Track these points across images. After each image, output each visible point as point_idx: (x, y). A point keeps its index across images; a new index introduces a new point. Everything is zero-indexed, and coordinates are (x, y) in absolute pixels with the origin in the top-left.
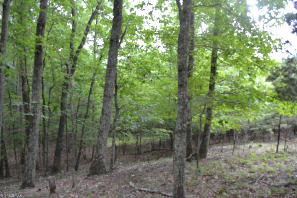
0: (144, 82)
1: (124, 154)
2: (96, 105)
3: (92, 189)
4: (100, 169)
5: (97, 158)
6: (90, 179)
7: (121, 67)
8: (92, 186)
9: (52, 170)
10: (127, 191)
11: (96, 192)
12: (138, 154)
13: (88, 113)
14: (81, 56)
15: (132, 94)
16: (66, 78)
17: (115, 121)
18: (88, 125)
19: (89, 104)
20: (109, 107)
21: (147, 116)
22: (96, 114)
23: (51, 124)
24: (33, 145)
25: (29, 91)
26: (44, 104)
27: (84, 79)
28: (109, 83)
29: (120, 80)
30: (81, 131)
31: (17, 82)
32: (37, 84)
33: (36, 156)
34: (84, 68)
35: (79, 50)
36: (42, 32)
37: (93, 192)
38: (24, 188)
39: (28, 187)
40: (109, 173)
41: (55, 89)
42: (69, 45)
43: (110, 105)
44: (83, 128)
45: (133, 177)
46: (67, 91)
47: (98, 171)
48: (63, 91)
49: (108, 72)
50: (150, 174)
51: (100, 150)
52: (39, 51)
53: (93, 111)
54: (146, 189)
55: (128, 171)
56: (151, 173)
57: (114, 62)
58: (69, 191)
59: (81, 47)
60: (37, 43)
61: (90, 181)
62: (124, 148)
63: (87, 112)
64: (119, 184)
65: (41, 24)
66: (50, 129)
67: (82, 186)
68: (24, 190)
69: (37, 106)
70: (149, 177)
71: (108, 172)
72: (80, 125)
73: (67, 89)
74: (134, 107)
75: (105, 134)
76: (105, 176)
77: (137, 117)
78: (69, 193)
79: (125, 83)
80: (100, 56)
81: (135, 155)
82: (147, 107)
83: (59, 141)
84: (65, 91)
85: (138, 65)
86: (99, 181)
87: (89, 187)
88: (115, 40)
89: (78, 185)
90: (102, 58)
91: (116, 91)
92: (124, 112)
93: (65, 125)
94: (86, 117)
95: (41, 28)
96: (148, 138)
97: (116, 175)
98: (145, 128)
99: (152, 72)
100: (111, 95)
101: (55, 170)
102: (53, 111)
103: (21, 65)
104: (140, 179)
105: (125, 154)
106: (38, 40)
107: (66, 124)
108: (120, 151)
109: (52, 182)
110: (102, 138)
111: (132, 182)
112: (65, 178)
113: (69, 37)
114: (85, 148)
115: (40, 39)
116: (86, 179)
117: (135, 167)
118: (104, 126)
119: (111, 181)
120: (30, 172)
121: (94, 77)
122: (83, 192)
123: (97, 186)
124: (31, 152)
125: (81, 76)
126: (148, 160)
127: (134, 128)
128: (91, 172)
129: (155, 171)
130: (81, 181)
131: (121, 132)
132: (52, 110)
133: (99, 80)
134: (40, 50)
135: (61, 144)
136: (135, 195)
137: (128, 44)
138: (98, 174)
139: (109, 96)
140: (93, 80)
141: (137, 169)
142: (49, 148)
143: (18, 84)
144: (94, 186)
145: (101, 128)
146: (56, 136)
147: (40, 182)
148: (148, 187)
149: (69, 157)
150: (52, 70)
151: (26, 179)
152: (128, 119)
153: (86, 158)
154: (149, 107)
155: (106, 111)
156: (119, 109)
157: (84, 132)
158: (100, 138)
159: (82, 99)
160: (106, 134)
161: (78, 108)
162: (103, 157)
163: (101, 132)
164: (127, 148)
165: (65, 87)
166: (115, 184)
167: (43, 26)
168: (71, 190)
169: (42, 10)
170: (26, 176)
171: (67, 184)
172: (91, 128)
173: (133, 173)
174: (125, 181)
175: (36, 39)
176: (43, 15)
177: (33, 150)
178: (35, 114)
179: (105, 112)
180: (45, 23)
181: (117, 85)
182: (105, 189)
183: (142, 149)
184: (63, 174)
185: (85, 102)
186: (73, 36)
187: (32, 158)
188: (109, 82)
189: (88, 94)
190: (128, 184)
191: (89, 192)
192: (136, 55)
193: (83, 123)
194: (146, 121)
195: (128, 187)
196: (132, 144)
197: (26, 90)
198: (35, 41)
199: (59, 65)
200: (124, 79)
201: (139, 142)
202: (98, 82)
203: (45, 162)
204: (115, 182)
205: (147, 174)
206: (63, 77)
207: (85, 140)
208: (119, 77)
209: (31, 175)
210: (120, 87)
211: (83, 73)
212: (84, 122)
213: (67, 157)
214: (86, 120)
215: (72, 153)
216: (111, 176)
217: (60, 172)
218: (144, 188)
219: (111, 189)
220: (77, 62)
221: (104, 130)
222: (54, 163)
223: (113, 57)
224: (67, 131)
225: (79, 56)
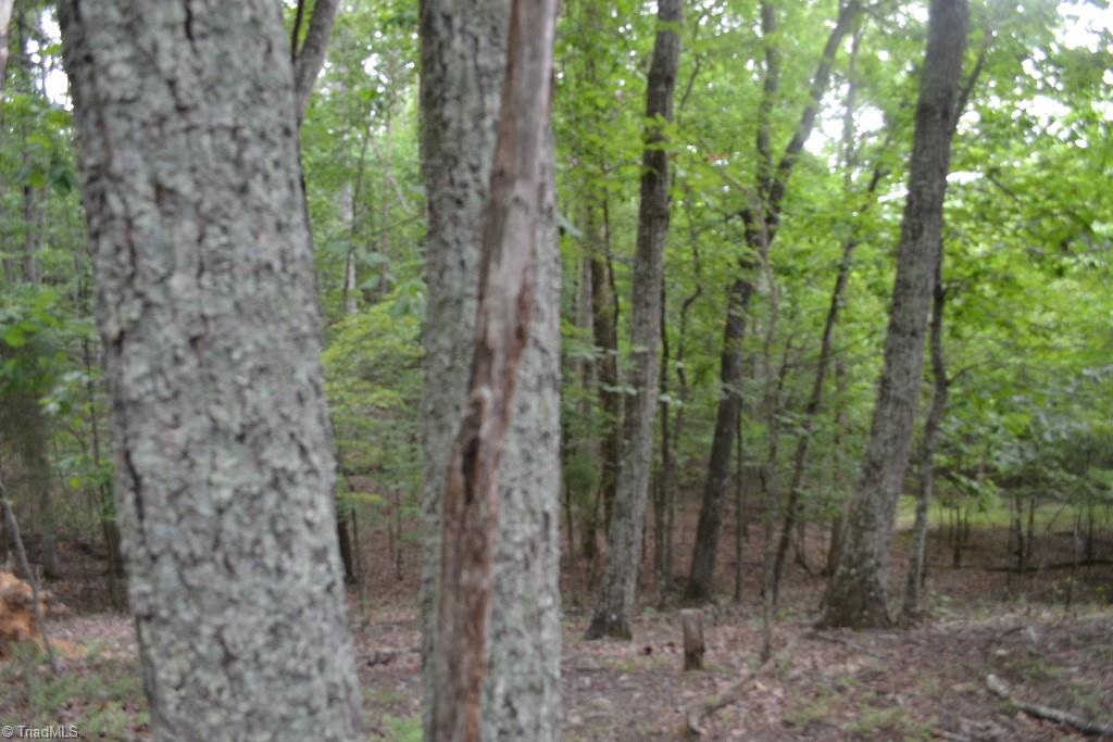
0: (1060, 273)
1: (956, 566)
2: (852, 363)
3: (834, 678)
4: (864, 607)
5: (855, 566)
6: (826, 640)
7: (960, 215)
8: (832, 667)
9: (683, 589)
10: (978, 709)
11: (852, 690)
12: (1019, 571)
13: (822, 396)
14: (797, 178)
15: (1006, 324)
16: (744, 264)
17: (931, 427)
18: (818, 441)
19: (827, 360)
20: (908, 373)
21: (1069, 415)
22: (851, 400)
23: (685, 430)
24: (630, 496)
25: (617, 312)
26: (666, 354)
27: (809, 264)
28: (912, 280)
29: (956, 265)
30: (791, 459)
31: (576, 283)
32: (650, 286)
33: (638, 533)
34: (810, 224)
35: (790, 156)
36: (664, 101)
37: (841, 690)
38: (597, 637)
39: (611, 635)
40: (897, 630)
41: (700, 305)
42: (752, 141)
43: (913, 364)
44: (802, 447)
45: (1002, 659)
46: (746, 310)
47: (855, 615)
48: (733, 312)
49: (910, 233)
50: (1079, 656)
51: (867, 535)
52: (655, 171)
53: (841, 387)
54: (1061, 715)
55: (974, 631)
56: (1080, 654)
57: (933, 196)
58: (753, 671)
59: (796, 145)
60: (648, 142)
61: (825, 649)
62: (958, 543)
63: (818, 389)
64: (943, 676)
65: (661, 75)
66: (683, 447)
67: (794, 661)
68: (598, 642)
69: (646, 362)
70: (1075, 670)
71: (897, 624)
72: (792, 437)
73: (744, 303)
74: (1010, 377)
75: (891, 480)
76: (884, 636)
77: (1025, 420)
78: (752, 677)
79: (976, 275)
80: (870, 176)
81: (1004, 574)
82: (1071, 378)
83: (711, 492)
84: (738, 312)
85: (1035, 200)
86: (860, 653)
87: (821, 667)
88: (939, 108)
89: (782, 655)
90: (881, 182)
91: (938, 313)
92: (966, 395)
93: (735, 435)
94: (812, 408)
95: (662, 88)
96: (1070, 511)
97: (929, 640)
98: (1055, 464)
99: (1096, 227)
100: (918, 325)
101: (695, 591)
102: (695, 383)
103: (590, 223)
104: (1033, 671)
105: (963, 563)
106: (653, 132)
107: (739, 429)
108: (939, 552)
109: (693, 627)
110: (878, 491)
111: (1000, 676)
112: (730, 624)
113: (752, 110)
114: (802, 525)
115: (658, 129)
116: (811, 637)
117: (1007, 619)
118: (885, 444)
119: (909, 660)
120: (617, 585)
121: (846, 255)
122: (802, 683)
123: (852, 668)
124: (623, 520)
125: (798, 255)
126: (1067, 599)
127: (1005, 461)
128: (829, 613)
129: (1102, 647)
130: (792, 643)
131: (953, 474)
132: (689, 378)
133: (868, 268)
134: (656, 167)
135: (718, 501)
136: (1012, 730)
137: (987, 119)
138: (856, 625)
139: (909, 329)
140: (842, 268)
141: (1015, 631)
142: (676, 512)
143: (579, 288)
144: (841, 667)
145: (874, 451)
146: (703, 472)
147: (646, 625)
148: (1070, 706)
149: (744, 553)
150: (694, 235)
151: (606, 607)
152: (982, 425)
153: (807, 562)
154: (1079, 376)
155: (899, 388)
156: (948, 383)
157: (805, 464)
158: (869, 491)
159: (797, 343)
160: (893, 477)
161: (783, 373)
162: (878, 565)
163: (873, 468)
164: (970, 543)
165: (738, 296)
166: (926, 673)
167: (669, 81)
168: (758, 667)
169: (665, 26)
170: (604, 596)
171: (740, 645)
172: (830, 449)
173: (999, 643)
174: (966, 668)
175: (647, 130)
176: (667, 41)
177: (629, 511)
178: (642, 389)
179: (892, 392)
180: (674, 71)
181: (944, 286)
182: (885, 685)
183: (1036, 555)
184: (724, 610)
185: (809, 355)
186: (766, 106)
187: (627, 539)
188: (913, 272)
189: (824, 323)
190: (982, 680)
191: (826, 685)
192: (1023, 164)
193: (801, 430)
194: (1064, 436)
195: (982, 691)
196: (996, 529)
197: (607, 308)
198: (642, 137)
199: (715, 216)
200: (970, 264)
201: (1025, 520)
202: (864, 277)
203: (664, 560)
204: (926, 666)
205: (1063, 655)
206: (732, 259)
207: (808, 493)
208: (952, 254)
209: (622, 595)
210: (956, 292)
211: (803, 245)
212: (806, 425)
213: (739, 550)
214: (814, 418)
215: (753, 539)
216: (908, 641)
217: (715, 602)
218: (1051, 706)
219: (909, 690)
220: (783, 203)
221: (887, 463)
222: (693, 567)
223: (930, 175)
224: (740, 459)
225: (791, 182)
